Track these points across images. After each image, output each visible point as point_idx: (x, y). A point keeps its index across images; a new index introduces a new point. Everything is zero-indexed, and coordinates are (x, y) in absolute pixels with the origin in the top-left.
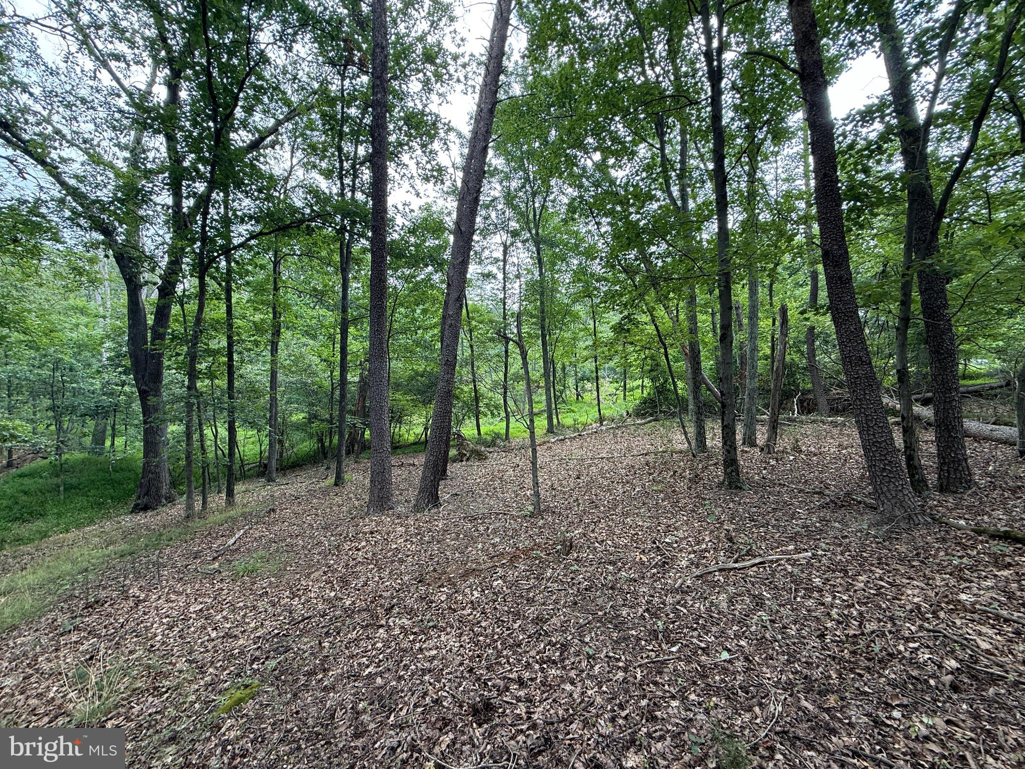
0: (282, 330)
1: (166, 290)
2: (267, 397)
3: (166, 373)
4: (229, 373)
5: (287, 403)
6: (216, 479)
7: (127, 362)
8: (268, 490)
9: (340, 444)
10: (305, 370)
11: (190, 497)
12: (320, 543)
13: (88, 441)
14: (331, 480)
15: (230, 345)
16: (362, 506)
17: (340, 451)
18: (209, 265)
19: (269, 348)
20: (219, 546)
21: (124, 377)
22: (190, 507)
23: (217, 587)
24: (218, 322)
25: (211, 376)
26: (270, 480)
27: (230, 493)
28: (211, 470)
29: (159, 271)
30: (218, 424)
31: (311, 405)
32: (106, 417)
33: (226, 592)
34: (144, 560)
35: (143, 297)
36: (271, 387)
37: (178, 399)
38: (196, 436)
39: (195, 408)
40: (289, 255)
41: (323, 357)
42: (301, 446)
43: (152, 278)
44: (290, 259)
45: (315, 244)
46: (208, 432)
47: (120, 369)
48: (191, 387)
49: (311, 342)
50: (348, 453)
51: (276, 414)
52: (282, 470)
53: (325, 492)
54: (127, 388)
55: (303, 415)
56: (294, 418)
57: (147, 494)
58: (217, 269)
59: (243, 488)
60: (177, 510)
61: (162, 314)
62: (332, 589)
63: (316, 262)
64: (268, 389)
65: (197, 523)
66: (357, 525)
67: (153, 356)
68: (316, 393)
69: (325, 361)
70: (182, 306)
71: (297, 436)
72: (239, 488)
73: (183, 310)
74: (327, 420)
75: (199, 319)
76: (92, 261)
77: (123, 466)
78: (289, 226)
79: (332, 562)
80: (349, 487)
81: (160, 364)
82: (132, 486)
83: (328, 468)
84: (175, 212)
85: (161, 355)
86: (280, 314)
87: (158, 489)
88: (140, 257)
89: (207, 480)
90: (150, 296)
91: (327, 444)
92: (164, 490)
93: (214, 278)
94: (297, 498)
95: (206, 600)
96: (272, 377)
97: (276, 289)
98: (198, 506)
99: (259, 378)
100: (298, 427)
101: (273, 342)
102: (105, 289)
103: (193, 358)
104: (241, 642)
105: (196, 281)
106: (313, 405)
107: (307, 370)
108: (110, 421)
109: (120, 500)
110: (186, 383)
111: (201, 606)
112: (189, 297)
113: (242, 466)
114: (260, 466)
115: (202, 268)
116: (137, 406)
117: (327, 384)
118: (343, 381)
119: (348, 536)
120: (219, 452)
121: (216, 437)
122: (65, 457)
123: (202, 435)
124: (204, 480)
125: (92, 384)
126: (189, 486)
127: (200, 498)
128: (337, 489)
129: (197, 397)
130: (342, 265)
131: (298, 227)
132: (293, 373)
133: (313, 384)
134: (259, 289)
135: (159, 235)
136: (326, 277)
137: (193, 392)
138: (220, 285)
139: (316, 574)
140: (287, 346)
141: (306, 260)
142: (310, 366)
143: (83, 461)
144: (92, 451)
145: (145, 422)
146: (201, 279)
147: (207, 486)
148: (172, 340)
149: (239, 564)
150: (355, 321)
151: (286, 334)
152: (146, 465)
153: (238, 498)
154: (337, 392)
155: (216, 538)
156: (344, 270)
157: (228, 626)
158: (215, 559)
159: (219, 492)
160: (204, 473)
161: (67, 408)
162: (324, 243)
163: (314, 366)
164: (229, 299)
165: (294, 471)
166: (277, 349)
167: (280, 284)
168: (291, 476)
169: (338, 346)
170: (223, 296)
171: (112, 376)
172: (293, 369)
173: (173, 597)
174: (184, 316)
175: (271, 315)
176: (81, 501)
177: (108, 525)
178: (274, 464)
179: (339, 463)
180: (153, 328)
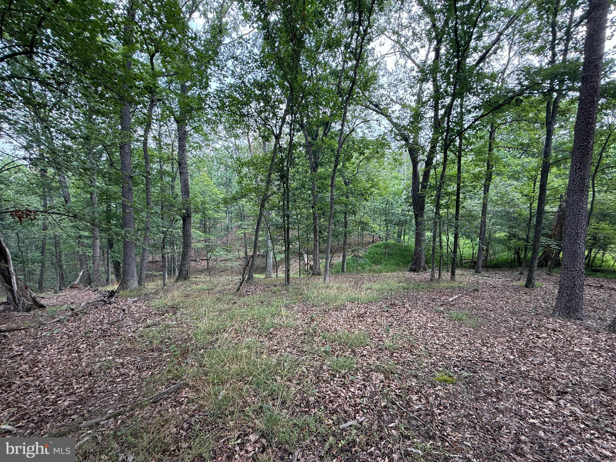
0: (493, 177)
1: (429, 163)
2: (479, 220)
3: (426, 205)
4: (456, 205)
5: (493, 224)
6: (446, 264)
7: (411, 201)
8: (475, 278)
9: (533, 258)
10: (509, 203)
11: (433, 270)
12: (506, 321)
13: (396, 235)
14: (523, 282)
15: (458, 189)
16: (548, 308)
17: (532, 263)
18: (450, 145)
19: (483, 189)
20: (444, 300)
21: (409, 208)
22: (433, 275)
23: (441, 320)
24: (452, 176)
25: (448, 207)
26: (477, 272)
27: (453, 274)
28: (444, 259)
29: (426, 154)
30: (450, 234)
31: (512, 227)
32: (402, 226)
33: (445, 324)
34: (412, 294)
35: (419, 168)
36: (482, 214)
37: (431, 219)
38: (437, 239)
39: (438, 224)
40: (502, 124)
41: (525, 193)
42: (501, 255)
43: (422, 157)
44: (503, 127)
45: (524, 110)
46: (444, 238)
47: (408, 204)
48: (437, 213)
49: (515, 183)
50: (541, 266)
51: (484, 232)
52: (486, 267)
53: (517, 289)
54: (410, 213)
55: (504, 234)
56: (497, 235)
57: (415, 264)
58: (454, 145)
59: (461, 273)
60: (427, 275)
61: (426, 175)
62: (512, 353)
63: (523, 124)
64: (481, 215)
65: (435, 284)
66: (541, 320)
67: (421, 197)
68: (515, 219)
69: (526, 196)
70: (435, 170)
71: (499, 247)
72: (458, 272)
73: (436, 172)
74: (524, 239)
75: (442, 176)
76: (400, 154)
77: (406, 249)
78: (503, 105)
79: (515, 337)
80: (537, 291)
81: (424, 200)
82: (410, 259)
83: (521, 273)
84: (435, 120)
85: (424, 197)
86: (492, 166)
87: (420, 263)
88: (418, 148)
89: (442, 264)
90: (421, 167)
91: (522, 256)
92: (422, 264)
93: (452, 151)
94: (494, 287)
95: (436, 323)
96: (483, 208)
97: (491, 150)
98: (436, 276)
99: (475, 208)
100: (500, 241)
101: (485, 185)
102: (405, 167)
103: (439, 197)
104: (450, 353)
105: (442, 155)
106: (513, 227)
107: (511, 203)
108: (403, 228)
109: (406, 264)
110: (435, 211)
111: (433, 325)
112: (439, 164)
113: (461, 260)
114: (472, 262)
115: (446, 148)
116: (413, 222)
117: (526, 213)
118: (541, 211)
119: (531, 325)
120: (449, 250)
121: (448, 240)
122: (388, 241)
123: (440, 239)
124: (440, 263)
125: (398, 211)
126: (433, 265)
127: (438, 272)
128: (527, 290)
129: (439, 218)
130: (547, 120)
131: (509, 103)
132: (499, 205)
133: (514, 212)
134: (478, 152)
135: (427, 135)
136: (532, 132)
137: (438, 216)
138: (455, 154)
139: (501, 340)
140: (496, 187)
141: (515, 124)
142: (513, 200)
143: (394, 244)
144: (397, 240)
145: (416, 230)
146: (445, 153)
147: (442, 267)
148: (429, 188)
149: (454, 313)
150: (557, 163)
151: (496, 179)
152: (416, 249)
153: (457, 277)
154: (534, 219)
155: (444, 295)
156: (549, 124)
157: (445, 341)
158: (441, 305)
159: (448, 271)
160: (440, 259)
161: (389, 220)
162: (531, 107)
163: (516, 200)
164: (459, 162)
165: (494, 270)
166: (488, 190)
167: (494, 146)
168: (492, 273)
169: (538, 184)
170: (456, 161)
171: (405, 207)
172: (499, 202)
173: (422, 315)
174: (436, 175)
175: (486, 168)
176: (392, 261)
177: (401, 274)
178: (481, 263)
179: (531, 272)
180: (422, 183)
